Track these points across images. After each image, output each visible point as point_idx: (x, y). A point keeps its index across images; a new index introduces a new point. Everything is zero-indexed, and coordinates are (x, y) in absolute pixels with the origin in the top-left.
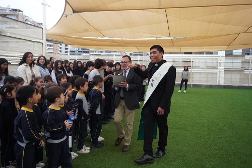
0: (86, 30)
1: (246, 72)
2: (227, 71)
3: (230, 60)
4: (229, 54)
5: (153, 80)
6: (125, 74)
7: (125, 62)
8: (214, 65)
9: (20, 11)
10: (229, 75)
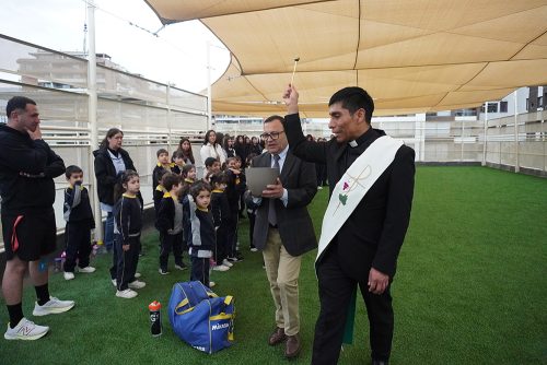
0: (246, 94)
1: (457, 140)
2: (429, 141)
3: (432, 125)
4: (431, 117)
5: (346, 186)
6: (277, 164)
7: (272, 133)
8: (410, 133)
9: (106, 56)
10: (432, 147)
